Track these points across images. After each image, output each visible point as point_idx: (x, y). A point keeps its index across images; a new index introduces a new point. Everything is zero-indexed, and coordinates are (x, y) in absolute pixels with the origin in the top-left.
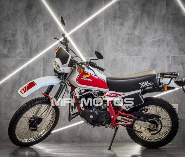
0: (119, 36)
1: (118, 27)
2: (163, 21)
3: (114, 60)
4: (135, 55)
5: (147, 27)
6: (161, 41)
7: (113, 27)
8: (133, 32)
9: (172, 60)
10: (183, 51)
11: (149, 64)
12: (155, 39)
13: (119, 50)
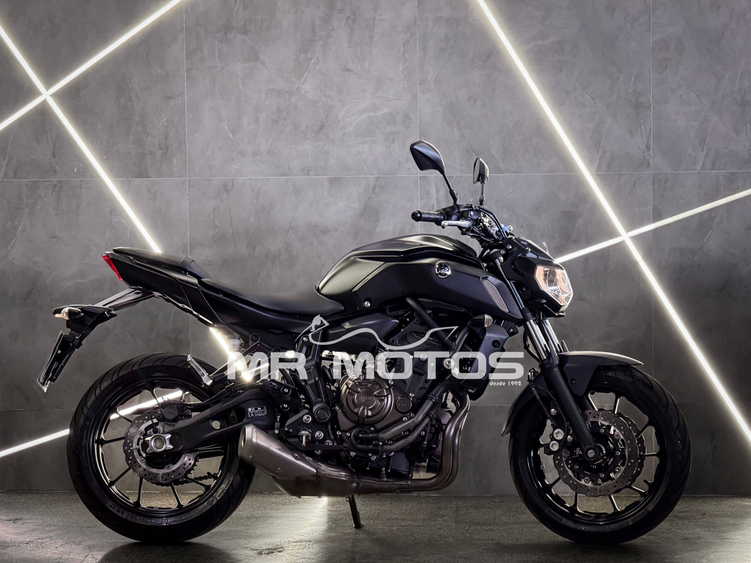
0: (243, 99)
1: (239, 67)
2: (404, 45)
3: (227, 191)
4: (303, 170)
5: (348, 70)
6: (399, 119)
7: (218, 64)
8: (296, 87)
9: (438, 191)
11: (356, 206)
12: (378, 114)
13: (243, 154)
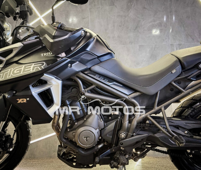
0: (109, 18)
1: (107, 8)
4: (130, 42)
5: (145, 8)
6: (163, 25)
7: (100, 7)
8: (127, 14)
10: (191, 38)
12: (156, 23)
13: (109, 37)
